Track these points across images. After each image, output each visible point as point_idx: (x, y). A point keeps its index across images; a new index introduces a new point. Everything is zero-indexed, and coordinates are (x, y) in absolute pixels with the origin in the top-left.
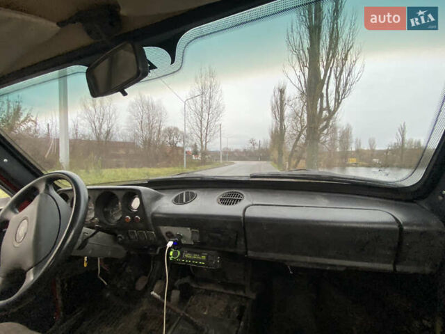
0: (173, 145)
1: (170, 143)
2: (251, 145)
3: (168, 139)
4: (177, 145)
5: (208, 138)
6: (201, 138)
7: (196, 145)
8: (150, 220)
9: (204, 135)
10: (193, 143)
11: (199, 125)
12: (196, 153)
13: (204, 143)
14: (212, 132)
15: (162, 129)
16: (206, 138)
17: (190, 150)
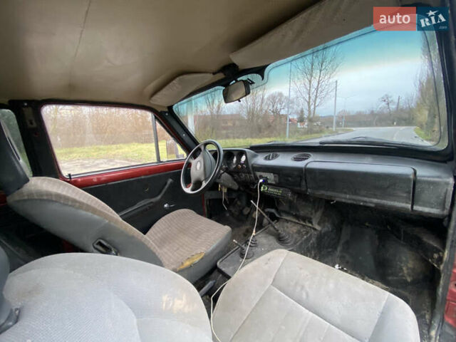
0: (276, 113)
1: (273, 112)
2: (384, 104)
3: (271, 107)
4: (281, 113)
5: (318, 100)
6: (309, 103)
7: (302, 111)
8: (251, 168)
9: (313, 97)
10: (299, 109)
11: (308, 86)
12: (301, 120)
13: (312, 107)
14: (324, 93)
15: (266, 97)
16: (315, 101)
17: (295, 117)
